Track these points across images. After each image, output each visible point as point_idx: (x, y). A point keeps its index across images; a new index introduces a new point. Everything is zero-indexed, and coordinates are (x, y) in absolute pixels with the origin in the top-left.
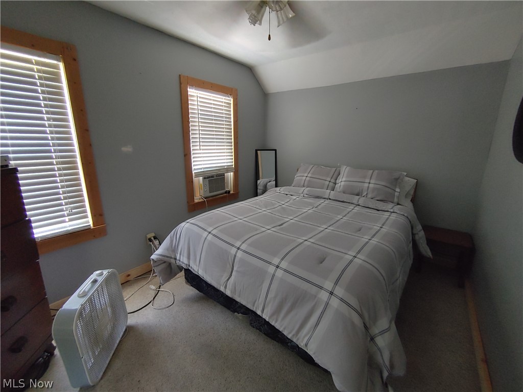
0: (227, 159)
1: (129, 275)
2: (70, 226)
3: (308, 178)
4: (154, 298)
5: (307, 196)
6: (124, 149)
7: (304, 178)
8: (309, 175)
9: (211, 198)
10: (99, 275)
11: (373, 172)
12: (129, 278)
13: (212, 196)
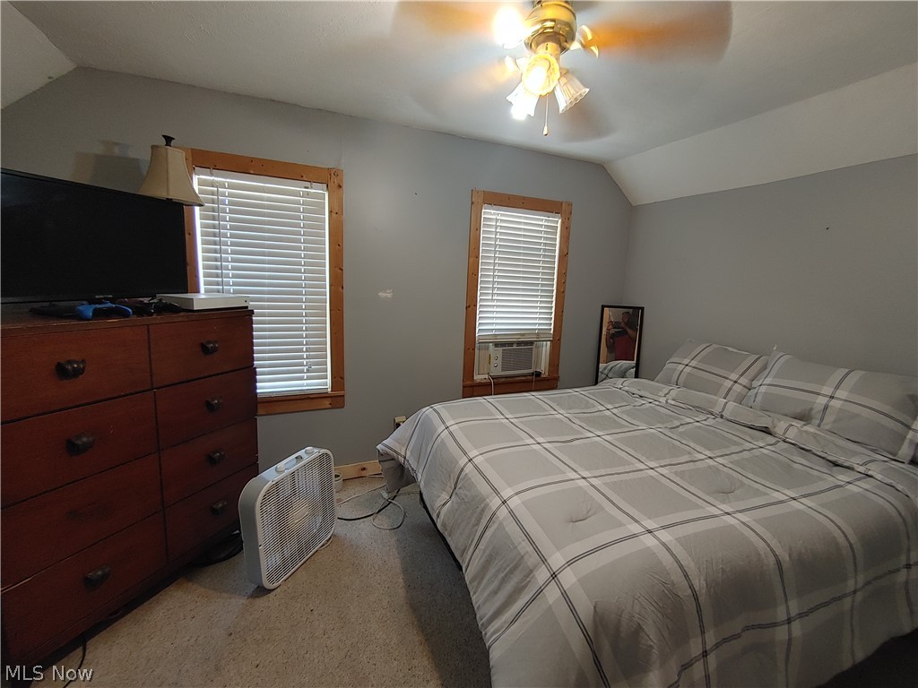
0: (540, 318)
1: (364, 469)
2: (307, 385)
3: (688, 369)
4: (380, 511)
5: (673, 402)
6: (382, 294)
7: (681, 367)
8: (694, 363)
9: (503, 380)
10: (309, 454)
11: (847, 374)
12: (364, 473)
13: (506, 377)
